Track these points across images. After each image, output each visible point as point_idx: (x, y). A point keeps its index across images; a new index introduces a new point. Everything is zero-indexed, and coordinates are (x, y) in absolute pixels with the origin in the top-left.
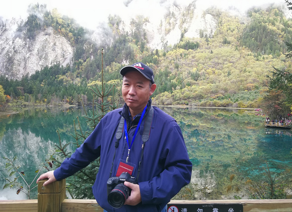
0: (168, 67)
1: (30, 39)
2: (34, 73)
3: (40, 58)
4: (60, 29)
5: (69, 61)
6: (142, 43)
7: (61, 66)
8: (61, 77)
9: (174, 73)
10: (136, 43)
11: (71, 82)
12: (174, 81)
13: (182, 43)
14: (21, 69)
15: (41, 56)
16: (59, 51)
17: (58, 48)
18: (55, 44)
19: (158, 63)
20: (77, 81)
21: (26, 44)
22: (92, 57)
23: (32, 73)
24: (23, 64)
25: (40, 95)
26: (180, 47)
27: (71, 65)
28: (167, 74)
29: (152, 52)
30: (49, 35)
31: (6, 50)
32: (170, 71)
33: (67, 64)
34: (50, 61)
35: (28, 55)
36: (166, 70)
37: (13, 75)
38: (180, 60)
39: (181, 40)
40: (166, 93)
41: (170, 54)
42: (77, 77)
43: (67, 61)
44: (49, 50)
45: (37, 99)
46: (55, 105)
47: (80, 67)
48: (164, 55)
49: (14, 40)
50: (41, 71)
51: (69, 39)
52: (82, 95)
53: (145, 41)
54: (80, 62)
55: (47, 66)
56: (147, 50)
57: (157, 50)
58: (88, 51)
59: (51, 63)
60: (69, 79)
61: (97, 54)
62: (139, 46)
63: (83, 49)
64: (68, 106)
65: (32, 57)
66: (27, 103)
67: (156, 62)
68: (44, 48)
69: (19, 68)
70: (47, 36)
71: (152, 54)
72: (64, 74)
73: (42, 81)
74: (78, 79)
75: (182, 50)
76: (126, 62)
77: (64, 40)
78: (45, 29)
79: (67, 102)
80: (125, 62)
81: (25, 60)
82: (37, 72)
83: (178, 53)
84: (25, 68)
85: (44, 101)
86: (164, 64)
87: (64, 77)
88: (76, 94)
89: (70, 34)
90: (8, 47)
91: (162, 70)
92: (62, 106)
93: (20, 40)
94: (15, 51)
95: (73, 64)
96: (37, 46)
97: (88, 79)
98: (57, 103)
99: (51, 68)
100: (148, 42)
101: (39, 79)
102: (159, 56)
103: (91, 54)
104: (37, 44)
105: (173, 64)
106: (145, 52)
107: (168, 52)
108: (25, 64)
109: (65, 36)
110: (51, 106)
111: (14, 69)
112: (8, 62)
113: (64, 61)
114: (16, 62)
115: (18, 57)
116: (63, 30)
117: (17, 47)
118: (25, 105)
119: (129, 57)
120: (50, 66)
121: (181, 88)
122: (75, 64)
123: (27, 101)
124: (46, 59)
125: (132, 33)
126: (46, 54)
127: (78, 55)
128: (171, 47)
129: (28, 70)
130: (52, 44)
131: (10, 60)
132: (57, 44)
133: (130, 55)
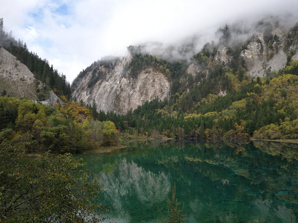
0: (272, 96)
1: (133, 78)
2: (137, 108)
3: (142, 94)
4: (159, 67)
5: (166, 96)
6: (240, 71)
7: (159, 101)
8: (159, 111)
9: (281, 103)
10: (234, 73)
11: (169, 115)
12: (282, 111)
13: (290, 68)
14: (126, 104)
15: (143, 92)
16: (157, 87)
17: (156, 84)
18: (154, 81)
19: (261, 92)
20: (174, 114)
21: (130, 83)
22: (188, 90)
23: (135, 108)
24: (127, 101)
25: (142, 129)
26: (287, 72)
27: (169, 99)
28: (272, 104)
29: (252, 81)
30: (149, 72)
31: (115, 88)
32: (275, 99)
33: (165, 99)
34: (150, 96)
35: (131, 92)
36: (270, 99)
37: (119, 110)
38: (287, 87)
39: (288, 64)
40: (272, 125)
41: (275, 81)
42: (174, 110)
43: (165, 96)
44: (149, 87)
45: (139, 132)
46: (155, 138)
47: (177, 100)
48: (268, 82)
49: (120, 80)
50: (142, 106)
51: (166, 75)
52: (180, 128)
53: (244, 69)
54: (177, 95)
55: (147, 101)
56: (247, 78)
57: (258, 77)
58: (184, 84)
59: (151, 99)
60: (167, 113)
61: (193, 87)
62: (237, 75)
63: (179, 83)
64: (166, 139)
65: (134, 93)
66: (131, 136)
67: (259, 91)
68: (144, 85)
69: (125, 104)
70: (147, 74)
71: (253, 83)
72: (162, 107)
73: (143, 115)
74: (175, 112)
75: (289, 76)
76: (223, 93)
77: (162, 76)
78: (145, 68)
79: (165, 135)
80: (221, 92)
81: (130, 97)
82: (139, 107)
83: (285, 79)
84: (129, 104)
85: (145, 134)
86: (268, 93)
87: (162, 110)
88: (173, 127)
89: (168, 70)
90: (116, 86)
91: (266, 100)
92: (161, 138)
93: (125, 80)
94: (121, 90)
95: (170, 98)
96: (139, 84)
97: (184, 112)
98: (157, 136)
99: (151, 102)
100: (247, 70)
101: (140, 113)
102: (261, 84)
103: (187, 87)
104: (139, 82)
105: (279, 92)
106: (244, 81)
107: (271, 79)
108: (129, 101)
109: (162, 73)
110: (151, 139)
111: (120, 105)
112: (115, 99)
113: (162, 96)
114: (122, 99)
115: (124, 94)
116: (161, 67)
117: (123, 86)
118: (130, 138)
119: (226, 88)
120: (150, 101)
121: (291, 120)
122: (172, 98)
123: (132, 134)
124: (146, 95)
125: (229, 62)
126: (147, 91)
127: (175, 89)
128: (275, 73)
129: (132, 106)
130: (152, 80)
131: (118, 98)
132: (156, 80)
133: (227, 85)
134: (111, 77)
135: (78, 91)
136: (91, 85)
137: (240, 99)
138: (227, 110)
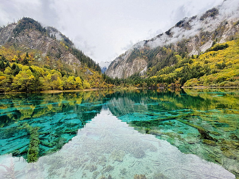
1: (131, 62)
10: (180, 54)
13: (213, 48)
19: (192, 63)
21: (129, 65)
26: (211, 50)
28: (198, 68)
30: (138, 59)
32: (200, 65)
35: (130, 69)
36: (197, 65)
39: (212, 46)
40: (194, 79)
48: (197, 57)
49: (126, 64)
56: (186, 57)
57: (193, 55)
62: (181, 56)
63: (152, 63)
68: (136, 65)
71: (189, 58)
75: (212, 52)
77: (144, 60)
78: (136, 57)
82: (132, 75)
83: (208, 54)
89: (147, 57)
91: (195, 66)
100: (188, 53)
102: (193, 58)
104: (133, 64)
106: (184, 58)
107: (200, 55)
114: (126, 72)
116: (144, 56)
119: (175, 63)
120: (137, 73)
124: (137, 70)
127: (150, 66)
129: (130, 75)
130: (139, 63)
131: (124, 72)
132: (141, 62)
133: (175, 61)
134: (123, 63)
135: (110, 70)
136: (115, 67)
137: (180, 67)
138: (172, 73)
